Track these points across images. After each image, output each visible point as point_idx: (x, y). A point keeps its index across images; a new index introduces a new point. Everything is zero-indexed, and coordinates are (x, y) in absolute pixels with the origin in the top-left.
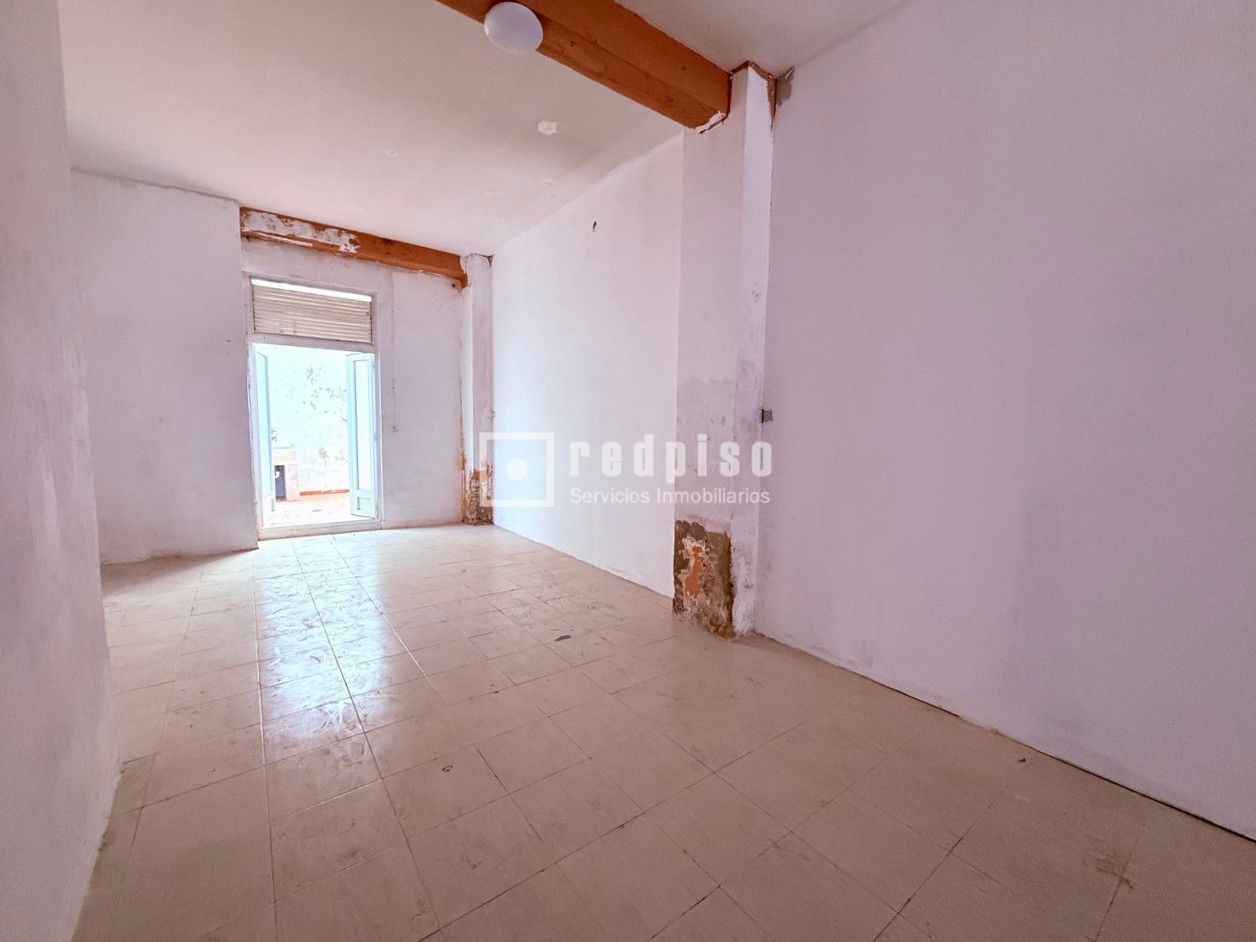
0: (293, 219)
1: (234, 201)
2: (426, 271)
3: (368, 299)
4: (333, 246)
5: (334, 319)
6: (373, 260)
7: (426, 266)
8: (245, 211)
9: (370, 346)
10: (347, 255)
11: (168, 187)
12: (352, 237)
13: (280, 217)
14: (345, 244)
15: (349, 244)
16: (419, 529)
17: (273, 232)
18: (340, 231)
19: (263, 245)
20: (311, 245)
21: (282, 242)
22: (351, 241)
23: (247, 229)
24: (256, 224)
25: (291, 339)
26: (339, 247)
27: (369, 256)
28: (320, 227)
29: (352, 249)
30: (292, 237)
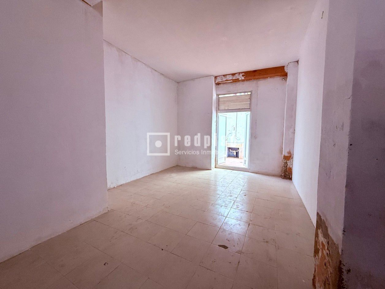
0: (227, 75)
1: (212, 75)
2: (271, 77)
3: (249, 93)
4: (237, 79)
5: (239, 102)
6: (251, 79)
7: (270, 75)
8: (216, 77)
9: (249, 109)
10: (243, 81)
11: (200, 78)
12: (243, 74)
13: (224, 76)
14: (241, 77)
15: (242, 77)
17: (222, 81)
18: (239, 73)
19: (222, 85)
20: (231, 81)
21: (225, 83)
22: (243, 76)
23: (216, 82)
24: (219, 80)
25: (228, 111)
26: (239, 79)
27: (248, 79)
28: (233, 75)
29: (243, 78)
30: (227, 80)
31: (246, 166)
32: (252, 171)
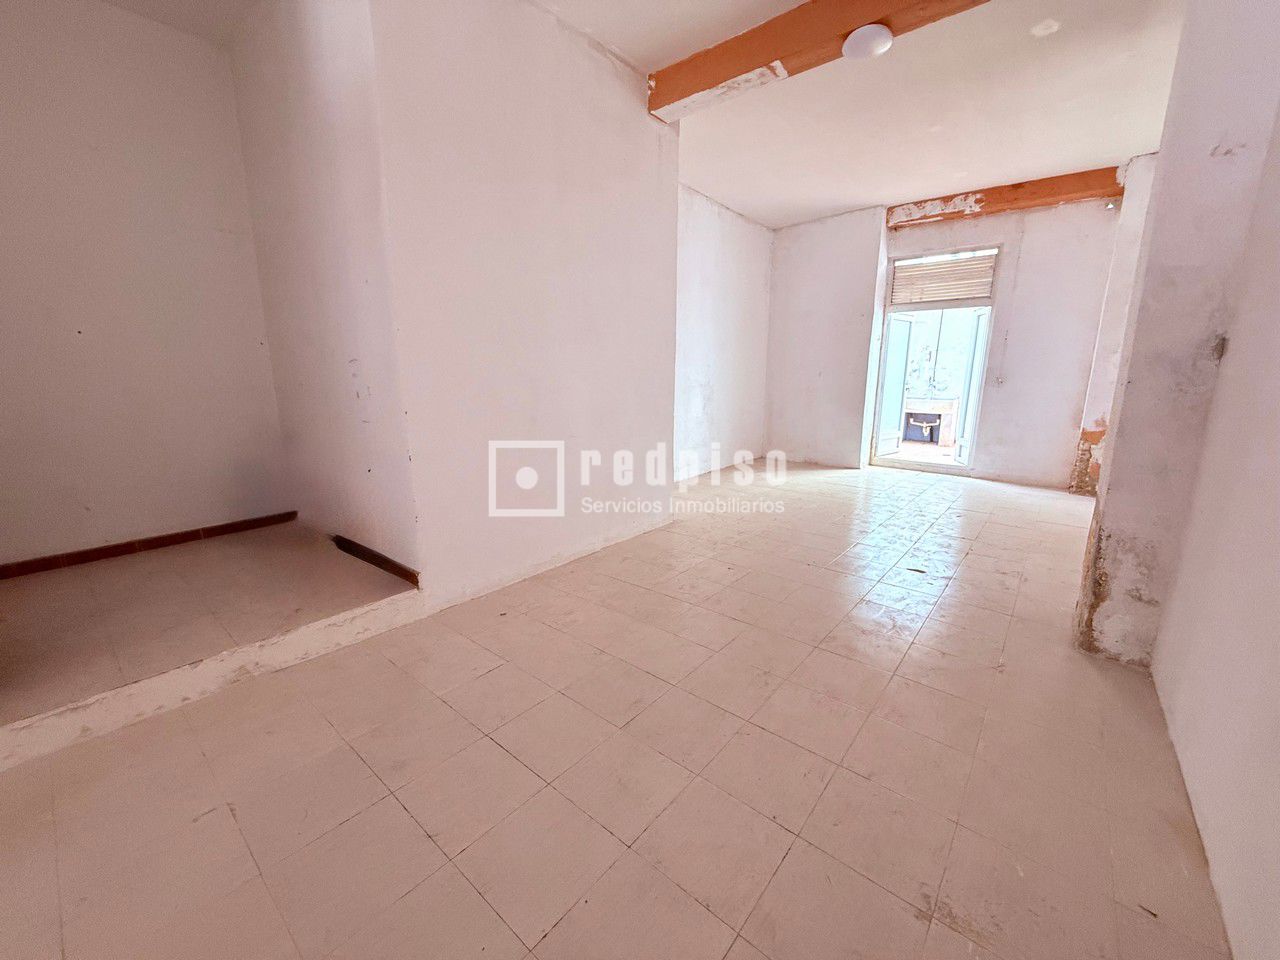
0: (926, 201)
1: (882, 206)
2: (1068, 201)
3: (995, 251)
4: (958, 212)
5: (956, 280)
6: (1005, 210)
7: (1064, 197)
8: (890, 210)
9: (988, 300)
10: (975, 215)
11: (843, 214)
12: (978, 196)
13: (916, 204)
14: (971, 206)
15: (973, 204)
16: (1044, 490)
17: (909, 219)
18: (967, 194)
19: (905, 232)
20: (939, 218)
21: (920, 224)
22: (977, 201)
23: (890, 224)
24: (900, 217)
25: (918, 306)
26: (963, 211)
27: (994, 209)
28: (947, 199)
29: (977, 209)
30: (925, 217)
31: (964, 461)
32: (980, 475)
